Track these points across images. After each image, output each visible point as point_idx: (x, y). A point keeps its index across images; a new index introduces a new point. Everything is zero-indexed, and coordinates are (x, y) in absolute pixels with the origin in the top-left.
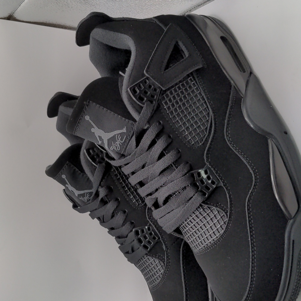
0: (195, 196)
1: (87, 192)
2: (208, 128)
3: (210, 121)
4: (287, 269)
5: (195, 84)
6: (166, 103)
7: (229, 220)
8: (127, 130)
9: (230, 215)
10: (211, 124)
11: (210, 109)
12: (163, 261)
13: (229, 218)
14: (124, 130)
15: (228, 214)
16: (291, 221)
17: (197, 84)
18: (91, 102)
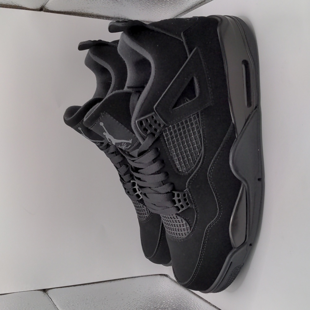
0: (171, 208)
2: (196, 162)
3: (200, 156)
4: (222, 276)
5: (198, 121)
6: (167, 135)
7: (191, 232)
8: (132, 142)
9: (193, 230)
10: (200, 159)
11: (203, 147)
13: (192, 231)
14: (130, 141)
15: (192, 228)
16: (235, 249)
17: (199, 122)
18: (107, 113)
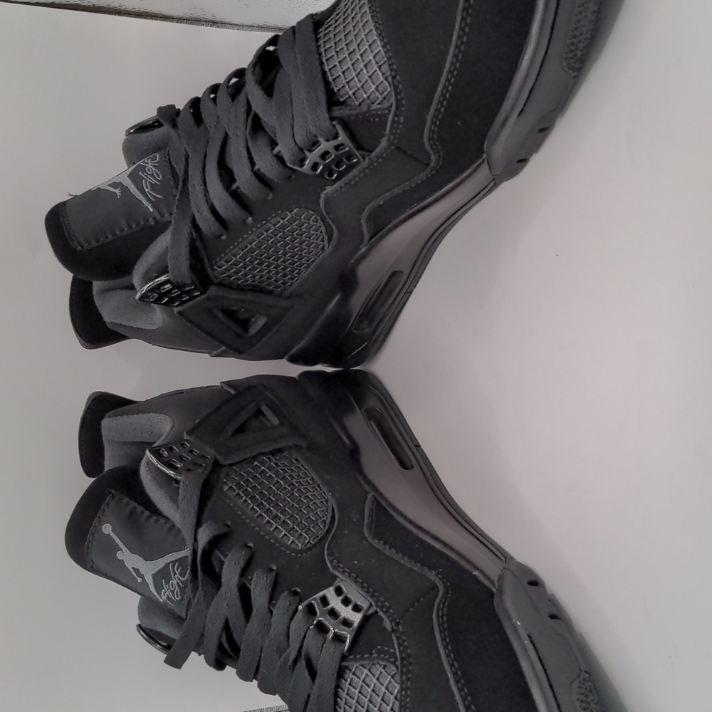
1: (173, 559)
12: (392, 660)
